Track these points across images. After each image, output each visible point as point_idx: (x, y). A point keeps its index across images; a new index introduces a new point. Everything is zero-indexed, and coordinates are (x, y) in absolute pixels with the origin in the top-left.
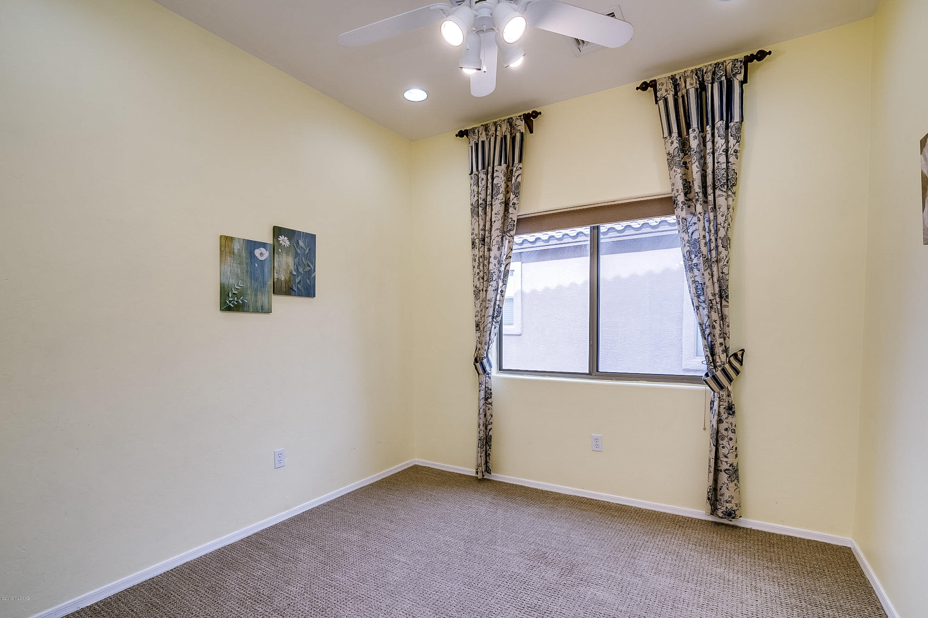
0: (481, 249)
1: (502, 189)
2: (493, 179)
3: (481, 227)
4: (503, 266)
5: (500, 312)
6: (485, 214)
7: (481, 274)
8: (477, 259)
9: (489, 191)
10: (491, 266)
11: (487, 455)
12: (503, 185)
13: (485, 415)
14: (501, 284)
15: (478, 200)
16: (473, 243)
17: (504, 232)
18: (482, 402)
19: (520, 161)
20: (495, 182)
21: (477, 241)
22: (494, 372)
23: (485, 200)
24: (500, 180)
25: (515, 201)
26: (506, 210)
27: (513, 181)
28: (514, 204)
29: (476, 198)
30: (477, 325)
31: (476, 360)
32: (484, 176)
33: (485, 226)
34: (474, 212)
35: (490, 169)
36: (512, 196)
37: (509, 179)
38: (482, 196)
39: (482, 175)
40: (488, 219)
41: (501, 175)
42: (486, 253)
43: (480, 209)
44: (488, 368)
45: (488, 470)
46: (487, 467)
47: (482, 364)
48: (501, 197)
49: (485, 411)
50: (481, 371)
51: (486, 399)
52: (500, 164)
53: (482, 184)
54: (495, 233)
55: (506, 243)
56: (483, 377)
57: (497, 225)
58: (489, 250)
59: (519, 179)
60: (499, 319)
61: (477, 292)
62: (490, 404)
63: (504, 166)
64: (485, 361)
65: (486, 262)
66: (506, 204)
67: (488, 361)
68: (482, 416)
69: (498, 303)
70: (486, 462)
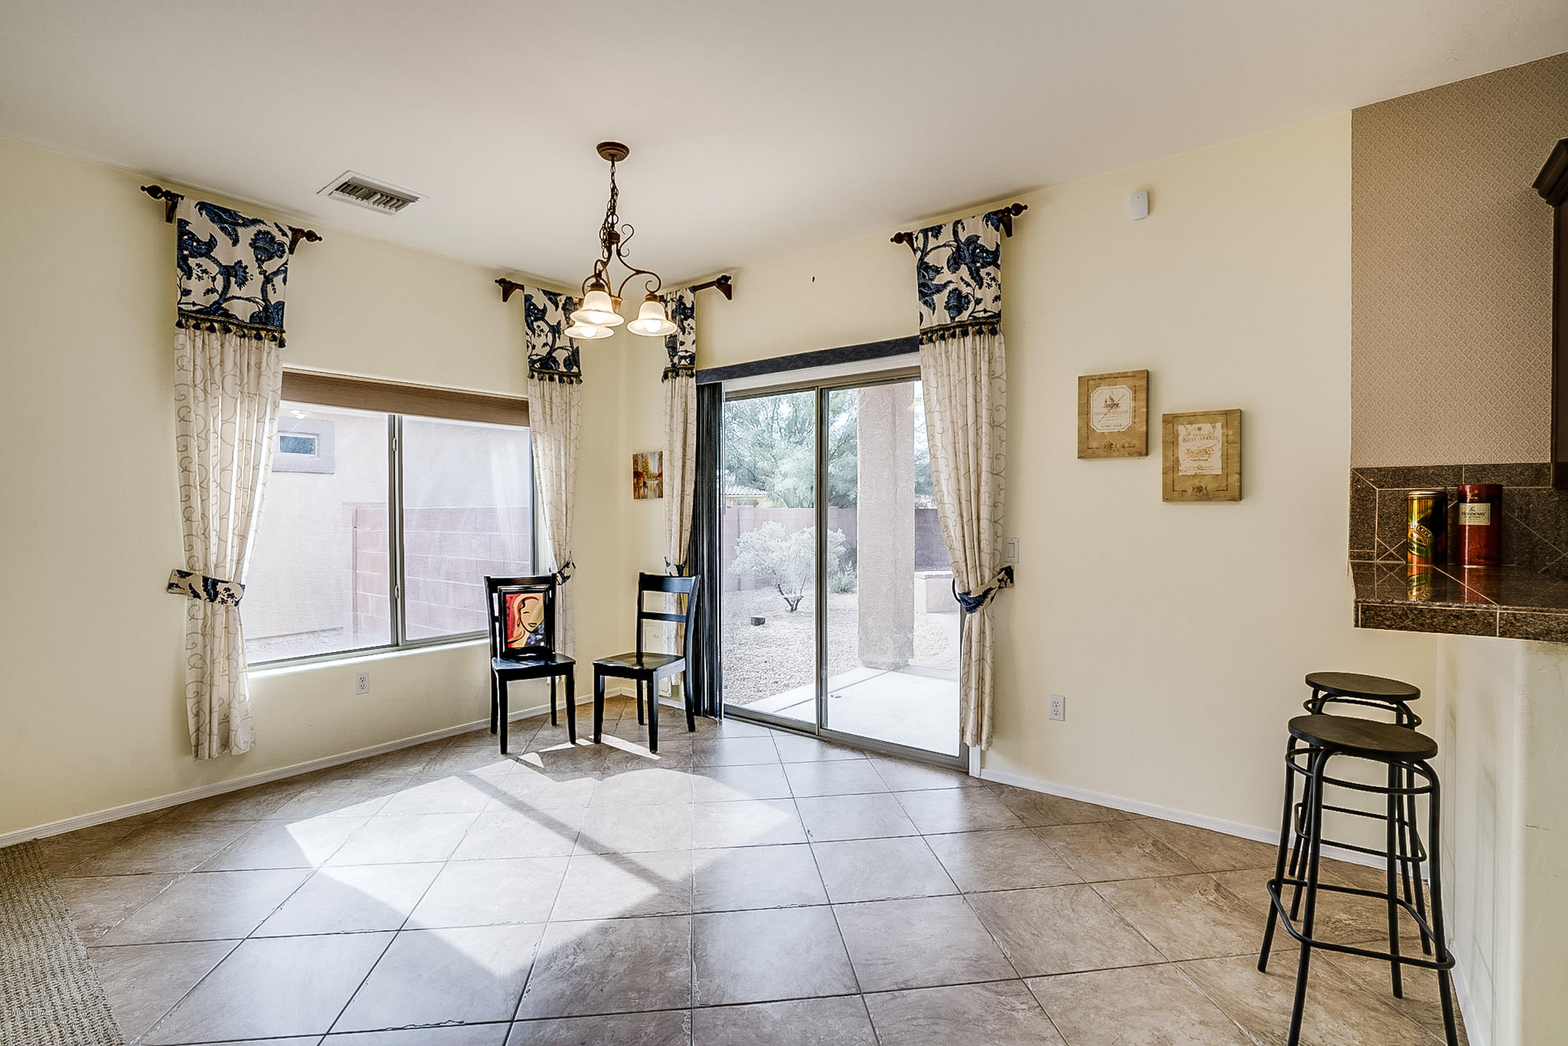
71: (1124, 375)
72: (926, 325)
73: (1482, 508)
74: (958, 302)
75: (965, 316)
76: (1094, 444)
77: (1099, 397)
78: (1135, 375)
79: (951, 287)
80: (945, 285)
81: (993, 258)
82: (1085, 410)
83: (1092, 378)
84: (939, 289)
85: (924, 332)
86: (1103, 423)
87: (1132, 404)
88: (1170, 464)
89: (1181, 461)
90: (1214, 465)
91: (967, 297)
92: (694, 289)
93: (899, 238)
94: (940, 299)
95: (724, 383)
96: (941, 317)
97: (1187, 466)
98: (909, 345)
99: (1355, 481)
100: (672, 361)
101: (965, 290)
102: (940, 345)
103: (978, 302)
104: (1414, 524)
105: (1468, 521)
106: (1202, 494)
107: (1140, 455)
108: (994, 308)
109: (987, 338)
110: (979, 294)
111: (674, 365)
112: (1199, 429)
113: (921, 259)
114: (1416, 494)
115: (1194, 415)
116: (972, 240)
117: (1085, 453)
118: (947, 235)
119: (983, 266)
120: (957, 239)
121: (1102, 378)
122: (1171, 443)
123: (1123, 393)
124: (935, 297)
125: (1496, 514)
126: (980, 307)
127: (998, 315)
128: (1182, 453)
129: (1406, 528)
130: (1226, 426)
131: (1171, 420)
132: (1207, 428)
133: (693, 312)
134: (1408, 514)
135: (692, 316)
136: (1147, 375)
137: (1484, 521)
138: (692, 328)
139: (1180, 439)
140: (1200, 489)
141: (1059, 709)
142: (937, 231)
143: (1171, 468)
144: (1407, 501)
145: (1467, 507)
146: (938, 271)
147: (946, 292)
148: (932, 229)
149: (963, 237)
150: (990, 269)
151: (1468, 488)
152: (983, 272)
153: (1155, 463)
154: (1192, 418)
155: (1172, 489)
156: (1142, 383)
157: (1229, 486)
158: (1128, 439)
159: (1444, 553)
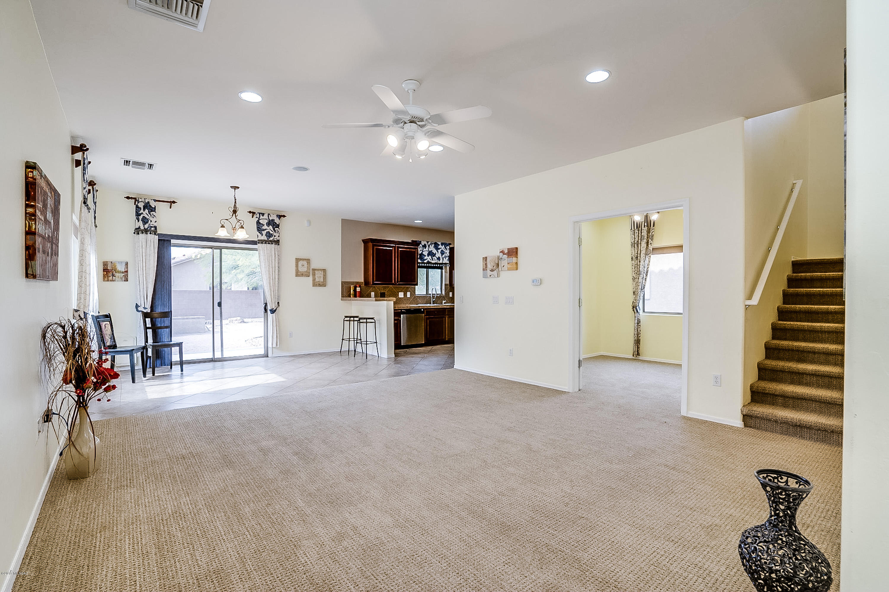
0: (636, 261)
1: (646, 237)
2: (641, 233)
3: (636, 252)
4: (646, 269)
5: (644, 287)
6: (638, 247)
7: (636, 272)
8: (634, 265)
9: (640, 238)
10: (641, 269)
11: (638, 348)
12: (646, 236)
13: (637, 330)
14: (645, 276)
15: (634, 241)
16: (632, 258)
17: (646, 254)
18: (636, 324)
19: (654, 226)
20: (642, 234)
21: (634, 258)
22: (641, 312)
23: (638, 241)
24: (645, 233)
25: (651, 242)
26: (647, 245)
27: (651, 234)
28: (651, 243)
29: (633, 240)
30: (634, 293)
31: (633, 307)
32: (637, 232)
33: (638, 252)
34: (633, 245)
35: (640, 229)
36: (650, 240)
37: (648, 232)
38: (637, 240)
39: (636, 231)
40: (639, 249)
41: (645, 232)
42: (638, 263)
43: (636, 245)
44: (639, 310)
45: (638, 354)
46: (638, 353)
47: (636, 308)
48: (645, 241)
49: (637, 329)
50: (636, 312)
51: (638, 324)
52: (645, 227)
53: (636, 235)
54: (643, 255)
55: (647, 259)
56: (637, 314)
57: (643, 252)
58: (640, 262)
59: (653, 233)
60: (644, 290)
61: (634, 279)
62: (640, 325)
63: (646, 228)
64: (638, 307)
65: (638, 267)
66: (647, 243)
67: (639, 307)
68: (636, 331)
69: (643, 283)
70: (638, 351)
71: (305, 259)
72: (259, 239)
73: (359, 288)
74: (269, 235)
75: (271, 239)
76: (299, 274)
77: (300, 263)
78: (307, 259)
79: (267, 231)
80: (266, 229)
81: (278, 226)
82: (297, 266)
83: (299, 259)
84: (264, 230)
85: (259, 240)
86: (301, 269)
87: (307, 266)
90: (322, 280)
91: (272, 234)
92: (155, 201)
93: (250, 212)
94: (264, 233)
95: (172, 240)
96: (264, 238)
97: (317, 280)
98: (254, 243)
99: (342, 284)
100: (144, 226)
101: (271, 232)
102: (264, 245)
103: (275, 236)
104: (352, 291)
105: (357, 290)
106: (320, 285)
107: (308, 277)
108: (278, 238)
109: (277, 246)
110: (275, 234)
111: (145, 228)
113: (258, 221)
114: (352, 286)
116: (273, 220)
117: (297, 275)
118: (266, 216)
119: (276, 227)
120: (269, 219)
121: (301, 259)
122: (314, 275)
123: (305, 263)
124: (263, 232)
125: (361, 289)
126: (275, 238)
127: (279, 240)
128: (316, 277)
129: (350, 291)
130: (324, 272)
131: (314, 270)
132: (320, 272)
133: (155, 209)
134: (350, 289)
135: (155, 211)
136: (309, 260)
137: (359, 290)
138: (154, 216)
139: (316, 274)
140: (319, 284)
141: (291, 335)
142: (263, 214)
143: (314, 280)
144: (350, 287)
145: (357, 288)
146: (263, 225)
147: (266, 231)
148: (261, 213)
149: (271, 219)
150: (278, 229)
151: (357, 285)
152: (276, 229)
153: (311, 278)
154: (318, 270)
155: (314, 285)
156: (308, 261)
157: (323, 284)
158: (306, 273)
159: (355, 296)
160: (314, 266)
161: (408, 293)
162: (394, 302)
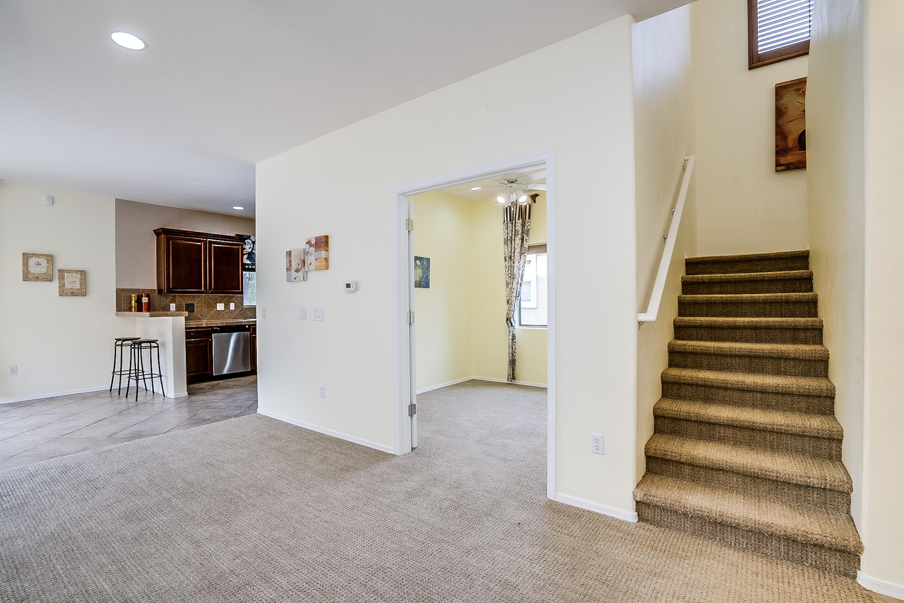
0: (510, 262)
1: (520, 232)
2: (515, 227)
3: (509, 251)
4: (521, 271)
5: (519, 295)
6: (511, 244)
7: (510, 275)
8: (507, 267)
9: (513, 233)
10: (515, 271)
11: (513, 370)
12: (521, 230)
13: (512, 348)
14: (520, 280)
15: (508, 237)
16: (505, 259)
17: (521, 254)
18: (511, 341)
19: (529, 218)
20: (516, 228)
21: (507, 258)
22: (516, 325)
23: (511, 237)
24: (519, 228)
25: (527, 238)
26: (522, 242)
27: (526, 228)
28: (526, 240)
29: (507, 236)
30: (508, 301)
31: (507, 320)
32: (511, 225)
33: (511, 250)
34: (506, 241)
35: (514, 222)
36: (525, 236)
37: (523, 225)
38: (510, 235)
39: (510, 225)
40: (513, 247)
41: (520, 225)
42: (512, 265)
43: (509, 242)
44: (513, 324)
45: (514, 378)
46: (513, 376)
47: (510, 321)
48: (520, 236)
49: (512, 347)
50: (510, 325)
51: (513, 340)
52: (519, 219)
53: (510, 229)
54: (517, 254)
55: (522, 259)
56: (511, 328)
57: (518, 250)
58: (514, 263)
59: (529, 227)
60: (519, 298)
61: (507, 284)
62: (515, 342)
63: (521, 220)
64: (512, 320)
65: (512, 269)
66: (522, 239)
67: (514, 320)
68: (511, 349)
69: (518, 290)
70: (513, 374)
71: (44, 255)
73: (147, 298)
76: (30, 277)
77: (32, 262)
78: (47, 255)
82: (26, 264)
83: (29, 254)
86: (34, 270)
87: (47, 265)
88: (62, 284)
89: (66, 284)
90: (77, 286)
97: (68, 286)
99: (117, 292)
104: (133, 302)
105: (143, 301)
107: (50, 281)
112: (72, 275)
114: (133, 295)
115: (71, 271)
117: (26, 279)
121: (34, 255)
122: (62, 279)
123: (43, 262)
125: (149, 299)
128: (66, 281)
129: (131, 303)
130: (81, 275)
131: (61, 271)
132: (74, 275)
134: (131, 300)
136: (51, 256)
137: (147, 301)
139: (65, 277)
140: (72, 293)
141: (14, 371)
143: (62, 286)
144: (131, 297)
145: (143, 298)
151: (143, 294)
153: (55, 284)
154: (70, 271)
155: (63, 293)
156: (50, 258)
157: (82, 292)
158: (44, 276)
159: (140, 309)
160: (60, 264)
161: (231, 304)
162: (186, 318)
